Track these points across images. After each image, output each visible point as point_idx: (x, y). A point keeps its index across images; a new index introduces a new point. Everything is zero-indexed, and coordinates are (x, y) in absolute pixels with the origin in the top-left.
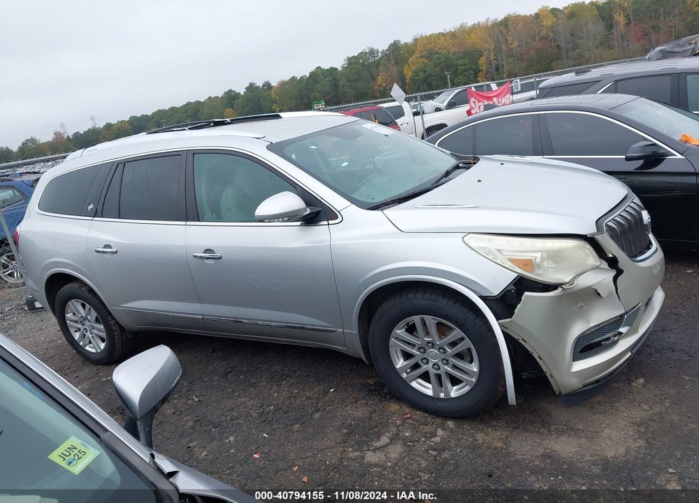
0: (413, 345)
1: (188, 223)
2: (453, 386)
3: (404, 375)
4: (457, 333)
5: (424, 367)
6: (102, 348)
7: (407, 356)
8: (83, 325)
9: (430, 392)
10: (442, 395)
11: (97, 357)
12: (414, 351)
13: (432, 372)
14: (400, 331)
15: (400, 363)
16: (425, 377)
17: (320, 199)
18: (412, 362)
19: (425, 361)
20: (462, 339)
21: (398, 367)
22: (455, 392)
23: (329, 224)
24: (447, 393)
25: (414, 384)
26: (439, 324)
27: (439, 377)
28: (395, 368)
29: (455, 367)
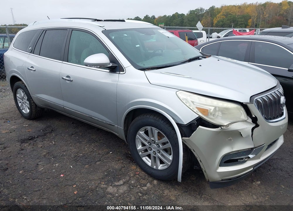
0: (146, 140)
1: (63, 62)
2: (161, 164)
3: (140, 153)
4: (165, 139)
5: (149, 152)
6: (28, 112)
7: (143, 145)
8: (23, 100)
9: (149, 164)
10: (155, 167)
11: (26, 115)
12: (146, 143)
13: (152, 155)
14: (142, 133)
15: (140, 147)
16: (149, 156)
17: (118, 60)
18: (145, 148)
19: (150, 149)
20: (167, 142)
21: (138, 149)
22: (160, 167)
23: (119, 74)
24: (157, 167)
25: (144, 159)
26: (159, 133)
27: (155, 158)
28: (137, 149)
29: (162, 155)
